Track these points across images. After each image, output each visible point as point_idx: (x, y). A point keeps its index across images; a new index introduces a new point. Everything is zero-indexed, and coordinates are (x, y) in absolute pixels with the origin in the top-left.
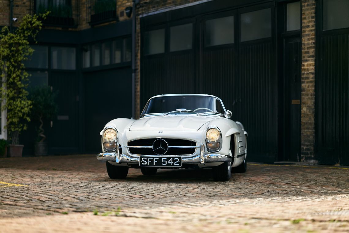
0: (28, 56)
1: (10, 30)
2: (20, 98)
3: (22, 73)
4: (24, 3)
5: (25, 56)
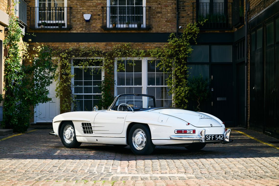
0: (189, 54)
2: (180, 85)
3: (183, 67)
4: (188, 15)
5: (186, 54)
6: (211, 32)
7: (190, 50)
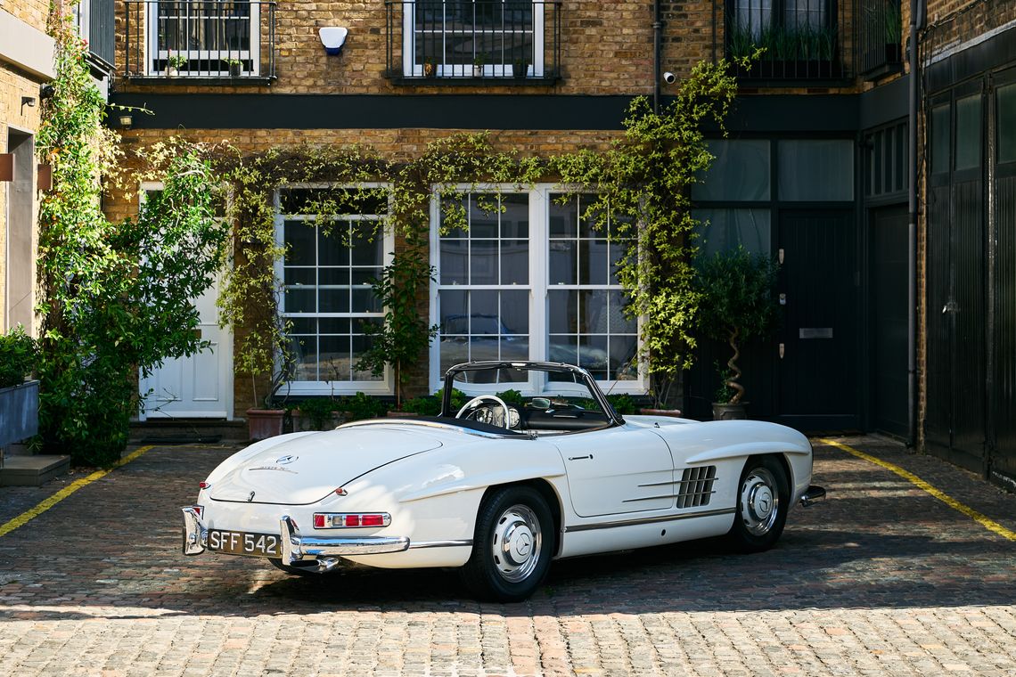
1: (652, 105)
2: (668, 285)
4: (696, 31)
6: (779, 91)
7: (704, 158)
